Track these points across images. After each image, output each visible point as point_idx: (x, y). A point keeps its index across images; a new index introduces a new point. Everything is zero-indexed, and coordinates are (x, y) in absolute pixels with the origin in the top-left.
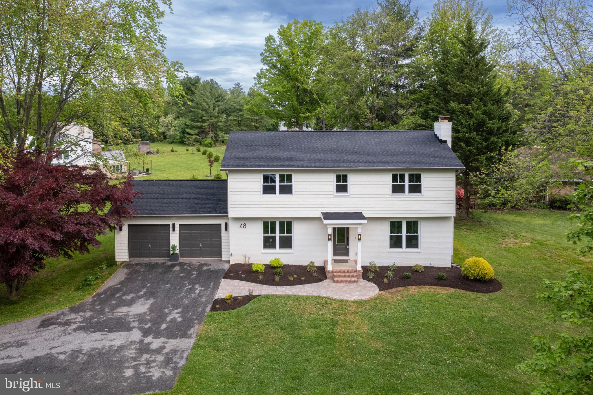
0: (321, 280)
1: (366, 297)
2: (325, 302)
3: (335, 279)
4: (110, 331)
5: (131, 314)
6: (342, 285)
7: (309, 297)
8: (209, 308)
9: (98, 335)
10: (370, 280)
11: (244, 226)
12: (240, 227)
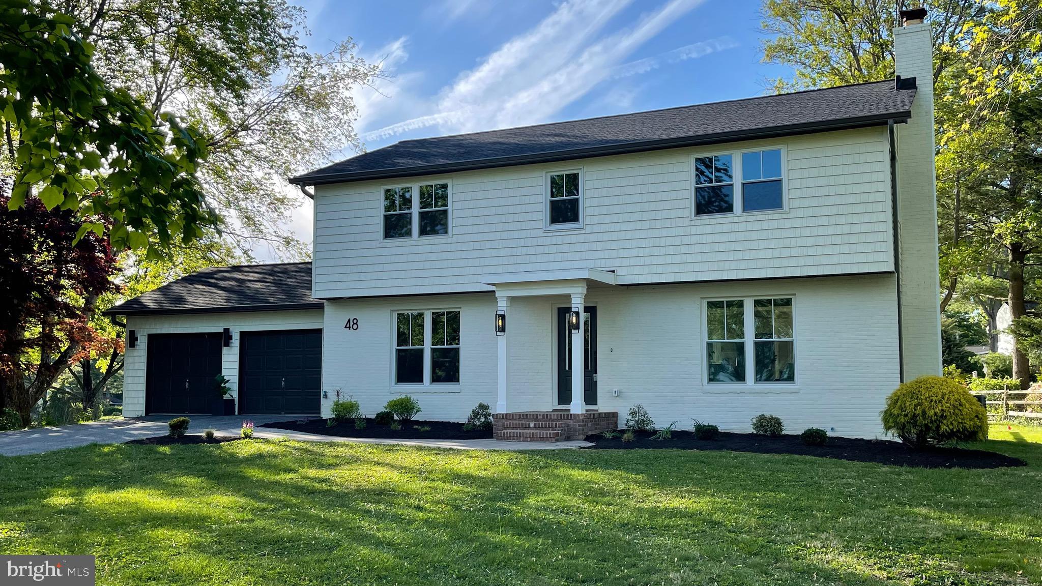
11: (354, 324)
12: (346, 327)
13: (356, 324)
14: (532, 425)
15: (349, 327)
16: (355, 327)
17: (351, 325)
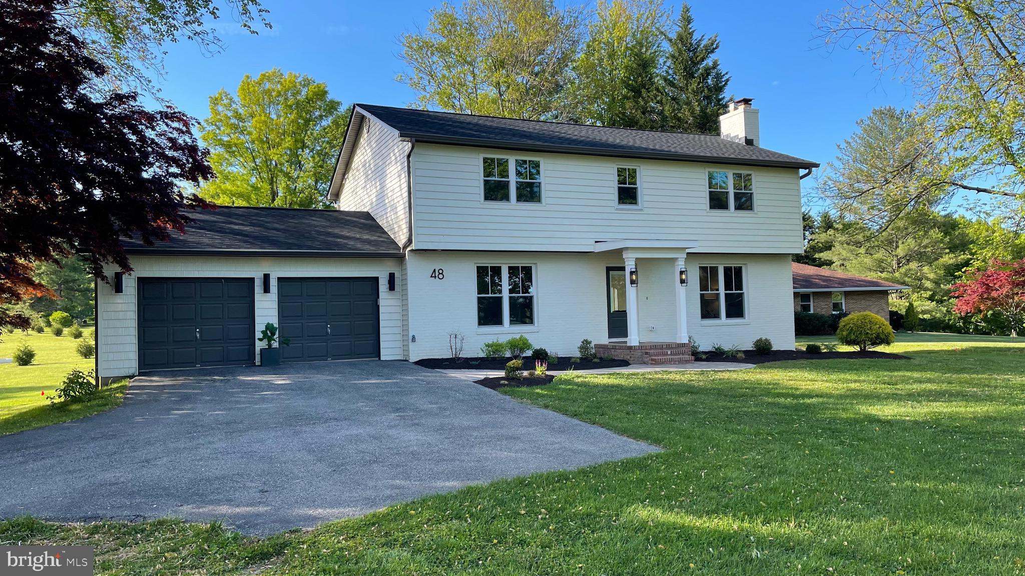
11: (440, 274)
12: (431, 277)
13: (442, 274)
14: (669, 353)
15: (435, 277)
16: (441, 276)
17: (437, 274)
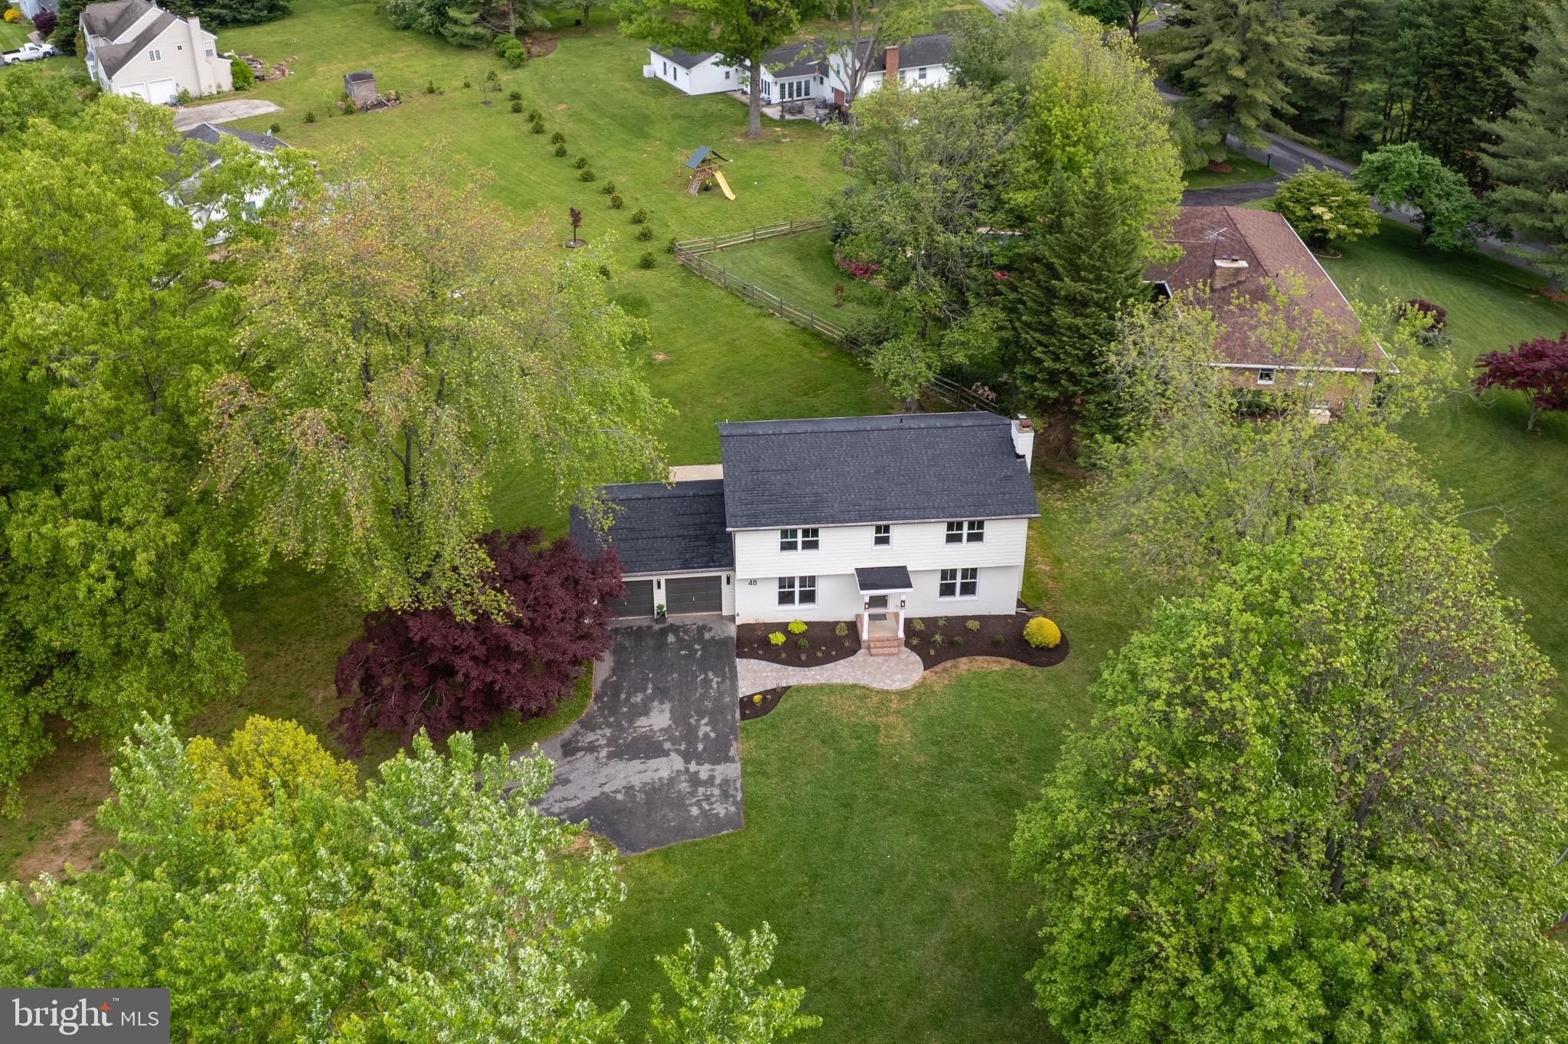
0: (854, 652)
1: (908, 685)
2: (863, 693)
3: (873, 651)
4: (648, 757)
5: (656, 728)
6: (880, 659)
7: (844, 688)
8: (738, 715)
9: (636, 764)
10: (914, 649)
12: (749, 584)
13: (756, 583)
15: (752, 584)
